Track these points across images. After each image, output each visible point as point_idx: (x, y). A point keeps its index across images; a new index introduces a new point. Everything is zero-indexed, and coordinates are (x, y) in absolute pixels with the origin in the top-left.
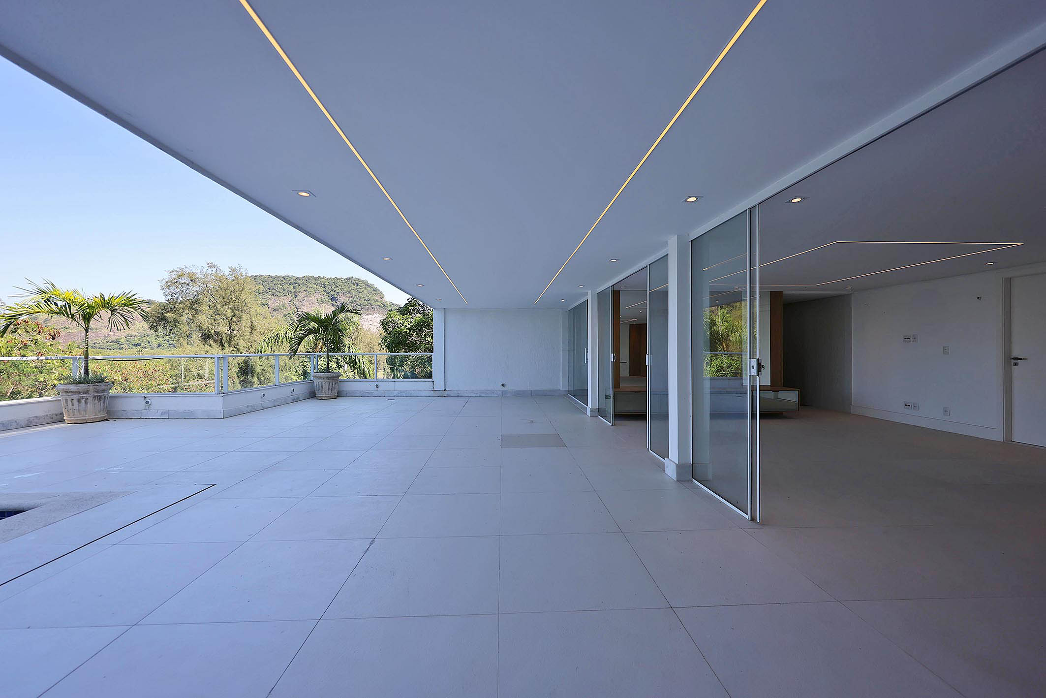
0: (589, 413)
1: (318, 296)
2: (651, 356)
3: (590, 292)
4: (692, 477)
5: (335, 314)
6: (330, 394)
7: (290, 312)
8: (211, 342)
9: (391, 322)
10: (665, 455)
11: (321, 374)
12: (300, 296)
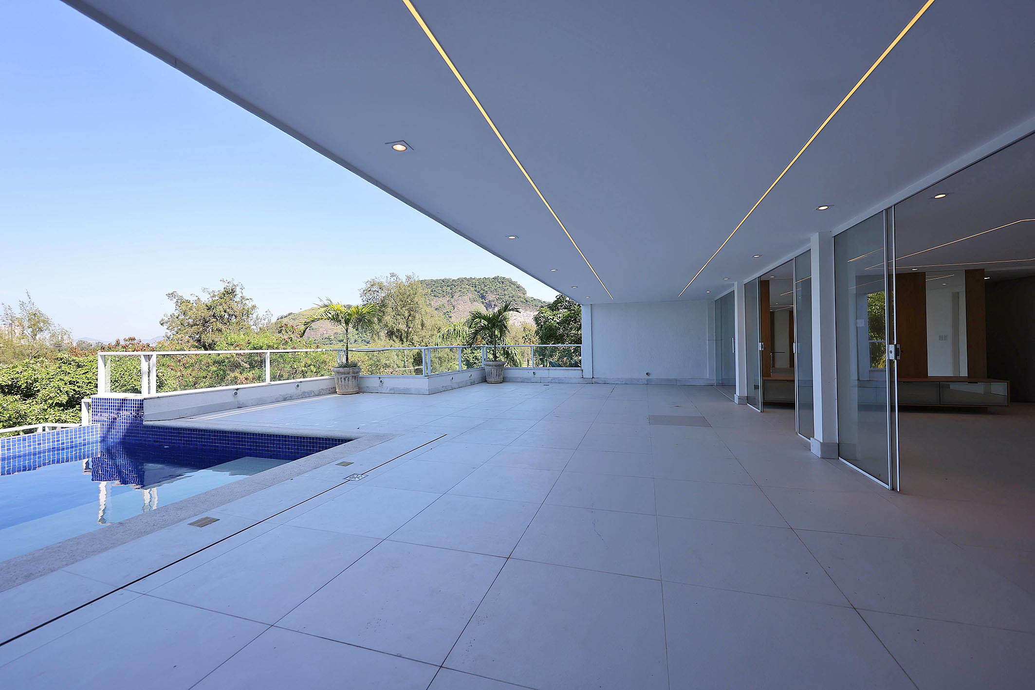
0: (736, 400)
1: (470, 295)
2: (799, 344)
3: (736, 283)
4: (839, 456)
5: (500, 312)
6: (497, 379)
7: (449, 310)
8: (394, 338)
9: (543, 317)
10: (811, 434)
11: (491, 363)
12: (456, 296)
